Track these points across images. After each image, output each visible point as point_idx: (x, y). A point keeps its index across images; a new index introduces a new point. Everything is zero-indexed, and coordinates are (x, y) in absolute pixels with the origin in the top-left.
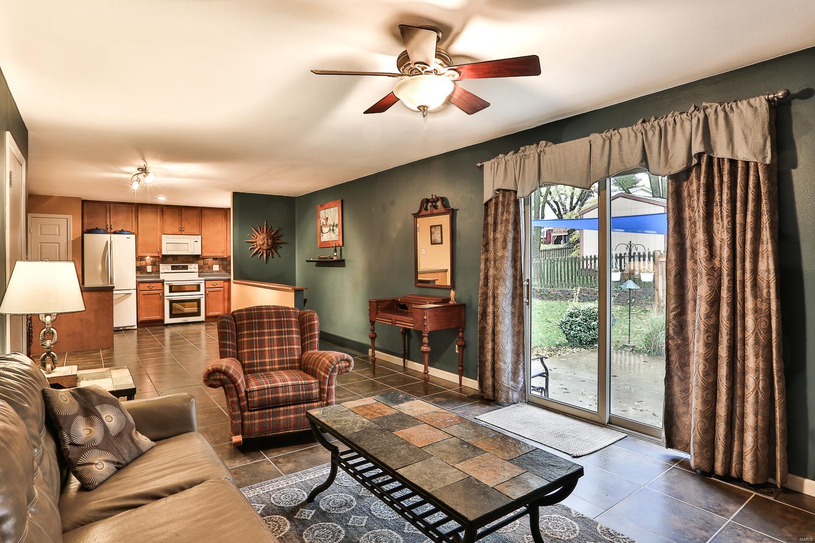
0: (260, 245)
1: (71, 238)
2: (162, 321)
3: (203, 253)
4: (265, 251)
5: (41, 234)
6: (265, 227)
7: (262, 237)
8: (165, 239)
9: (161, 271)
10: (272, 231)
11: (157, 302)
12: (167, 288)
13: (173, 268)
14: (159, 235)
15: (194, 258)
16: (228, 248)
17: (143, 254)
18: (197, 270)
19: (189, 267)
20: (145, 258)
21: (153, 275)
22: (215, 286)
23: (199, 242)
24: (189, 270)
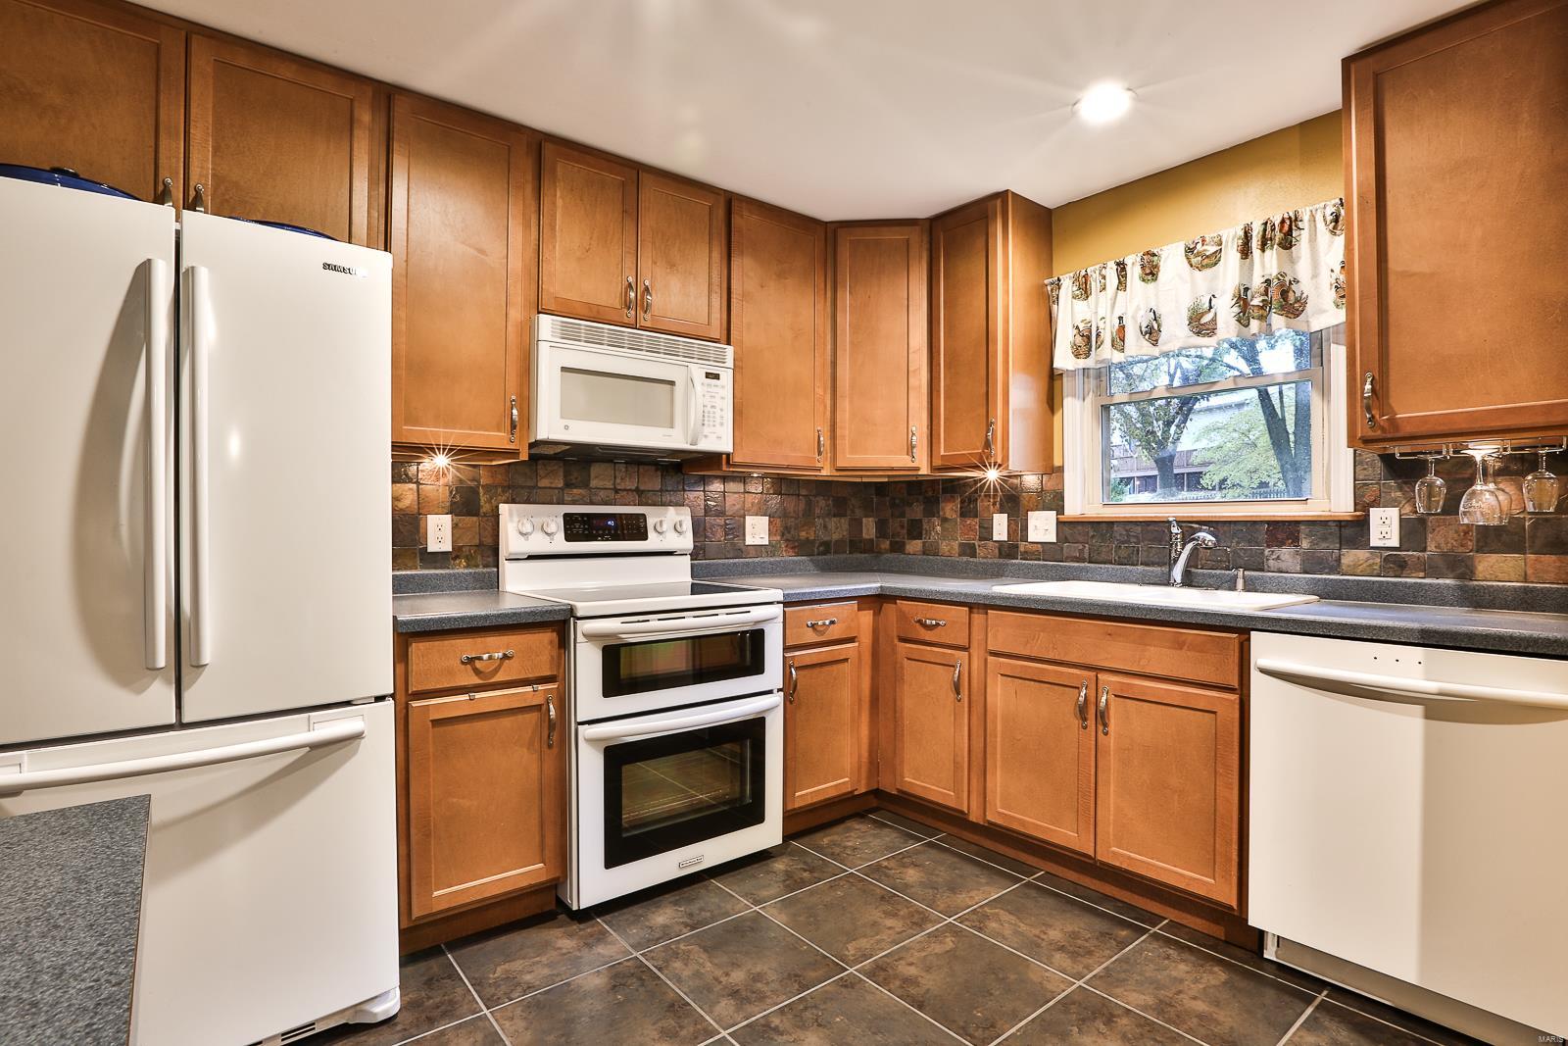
3: (737, 446)
8: (559, 347)
9: (512, 548)
12: (588, 665)
16: (845, 430)
17: (416, 434)
18: (687, 542)
19: (650, 522)
20: (414, 468)
21: (460, 569)
22: (822, 633)
23: (727, 377)
24: (653, 542)
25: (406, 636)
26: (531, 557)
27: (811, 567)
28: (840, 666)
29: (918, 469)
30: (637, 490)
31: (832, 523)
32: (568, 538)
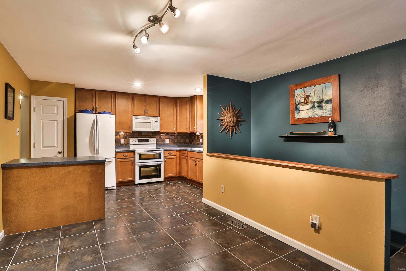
0: (228, 122)
1: (66, 117)
2: (133, 181)
3: (161, 130)
4: (231, 127)
5: (43, 113)
6: (231, 107)
7: (229, 115)
8: (135, 120)
9: (131, 143)
10: (236, 111)
11: (130, 167)
12: (137, 157)
13: (139, 141)
14: (130, 116)
15: (154, 134)
16: (178, 127)
17: (118, 130)
18: (155, 142)
19: (150, 140)
20: (119, 134)
21: (125, 146)
22: (170, 154)
23: (159, 121)
24: (150, 142)
25: (117, 152)
26: (133, 144)
27: (176, 146)
28: (173, 159)
29: (188, 132)
30: (149, 136)
31: (181, 140)
32: (138, 142)
